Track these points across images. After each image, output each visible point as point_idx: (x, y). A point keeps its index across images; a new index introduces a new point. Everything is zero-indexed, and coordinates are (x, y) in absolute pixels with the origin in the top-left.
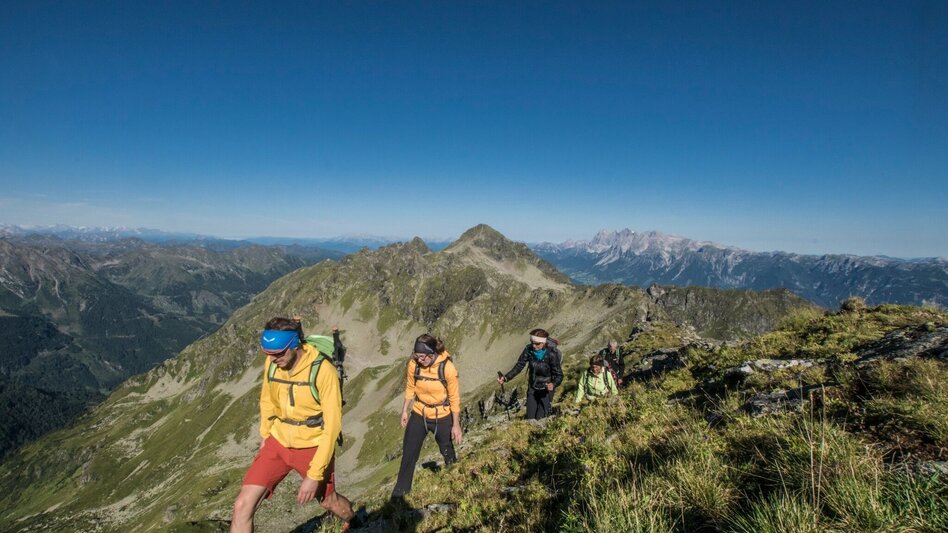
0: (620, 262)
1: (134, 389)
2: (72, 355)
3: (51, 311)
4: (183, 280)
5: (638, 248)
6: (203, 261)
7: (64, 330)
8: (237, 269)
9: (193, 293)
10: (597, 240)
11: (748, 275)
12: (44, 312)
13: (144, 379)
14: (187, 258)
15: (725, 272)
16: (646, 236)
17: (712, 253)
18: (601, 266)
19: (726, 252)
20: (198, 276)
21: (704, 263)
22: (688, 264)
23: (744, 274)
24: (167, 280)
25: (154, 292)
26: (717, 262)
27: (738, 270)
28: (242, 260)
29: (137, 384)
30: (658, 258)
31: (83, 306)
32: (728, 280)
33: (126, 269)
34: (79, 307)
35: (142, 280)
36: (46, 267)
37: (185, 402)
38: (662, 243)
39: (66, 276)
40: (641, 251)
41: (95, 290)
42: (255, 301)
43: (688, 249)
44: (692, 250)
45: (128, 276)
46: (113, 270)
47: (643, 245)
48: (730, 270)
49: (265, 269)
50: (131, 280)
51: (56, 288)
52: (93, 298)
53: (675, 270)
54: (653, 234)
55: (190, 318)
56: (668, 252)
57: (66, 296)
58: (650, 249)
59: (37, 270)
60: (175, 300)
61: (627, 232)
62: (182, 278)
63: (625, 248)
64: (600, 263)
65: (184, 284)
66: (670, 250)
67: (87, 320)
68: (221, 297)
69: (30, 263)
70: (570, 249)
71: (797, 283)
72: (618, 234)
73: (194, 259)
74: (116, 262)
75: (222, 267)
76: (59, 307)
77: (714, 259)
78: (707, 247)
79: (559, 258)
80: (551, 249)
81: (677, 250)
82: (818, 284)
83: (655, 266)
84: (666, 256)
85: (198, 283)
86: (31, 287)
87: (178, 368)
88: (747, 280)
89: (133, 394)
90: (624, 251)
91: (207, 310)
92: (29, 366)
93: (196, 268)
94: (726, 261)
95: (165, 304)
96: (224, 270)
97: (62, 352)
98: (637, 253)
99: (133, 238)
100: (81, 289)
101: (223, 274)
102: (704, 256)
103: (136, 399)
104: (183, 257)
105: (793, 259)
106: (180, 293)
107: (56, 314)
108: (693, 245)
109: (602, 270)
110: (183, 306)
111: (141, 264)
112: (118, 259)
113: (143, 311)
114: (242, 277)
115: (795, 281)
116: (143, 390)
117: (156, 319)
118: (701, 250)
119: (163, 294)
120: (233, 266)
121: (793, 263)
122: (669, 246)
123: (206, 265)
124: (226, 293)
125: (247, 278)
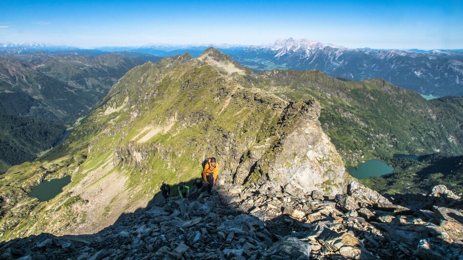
0: (286, 55)
1: (100, 111)
2: (45, 108)
3: (27, 90)
4: (79, 73)
5: (295, 48)
6: (85, 63)
7: (35, 97)
8: (102, 66)
9: (86, 79)
10: (276, 44)
11: (344, 61)
12: (24, 90)
13: (102, 108)
14: (77, 61)
15: (334, 60)
16: (300, 42)
17: (329, 50)
18: (277, 57)
19: (336, 50)
20: (85, 71)
21: (325, 55)
22: (317, 56)
23: (343, 61)
24: (71, 73)
25: (67, 79)
26: (331, 55)
27: (340, 58)
28: (103, 62)
29: (101, 110)
30: (304, 53)
31: (40, 87)
32: (335, 64)
33: (49, 69)
34: (38, 87)
35: (59, 74)
36: (16, 69)
37: (123, 112)
38: (306, 45)
39: (27, 73)
40: (296, 49)
41: (42, 79)
42: (121, 81)
43: (318, 48)
44: (320, 48)
45: (51, 72)
46: (43, 69)
47: (297, 46)
48: (336, 59)
49: (115, 65)
50: (53, 74)
51: (24, 79)
52: (43, 83)
53: (311, 59)
54: (304, 40)
55: (87, 90)
56: (309, 50)
57: (31, 83)
58: (301, 49)
59: (13, 71)
60: (78, 82)
61: (291, 39)
62: (78, 72)
63: (289, 48)
64: (276, 56)
65: (80, 75)
66: (310, 49)
67: (44, 93)
68: (98, 80)
69: (8, 68)
70: (263, 49)
71: (365, 65)
72: (287, 41)
73: (80, 62)
74: (43, 65)
75: (95, 65)
76: (29, 87)
77: (330, 53)
78: (328, 47)
79: (257, 54)
80: (253, 49)
81: (313, 49)
82: (374, 65)
83: (302, 57)
84: (308, 52)
85: (86, 73)
86: (13, 79)
87: (112, 105)
88: (344, 63)
89: (101, 113)
90: (288, 50)
91: (94, 87)
92: (30, 113)
93: (83, 67)
94: (335, 54)
95: (74, 84)
96: (96, 67)
97: (40, 107)
98: (294, 51)
99: (42, 51)
100: (36, 79)
101: (96, 69)
102: (325, 52)
103: (103, 114)
104: (75, 61)
105: (366, 53)
106: (80, 79)
107: (30, 91)
108: (321, 46)
109: (277, 59)
110: (82, 85)
111: (56, 66)
112: (43, 63)
113: (67, 88)
114: (106, 70)
115: (364, 63)
116: (104, 111)
117: (74, 92)
118: (324, 49)
119: (71, 80)
120: (100, 65)
121: (366, 55)
122: (310, 47)
123: (87, 65)
124: (100, 78)
125: (109, 71)
